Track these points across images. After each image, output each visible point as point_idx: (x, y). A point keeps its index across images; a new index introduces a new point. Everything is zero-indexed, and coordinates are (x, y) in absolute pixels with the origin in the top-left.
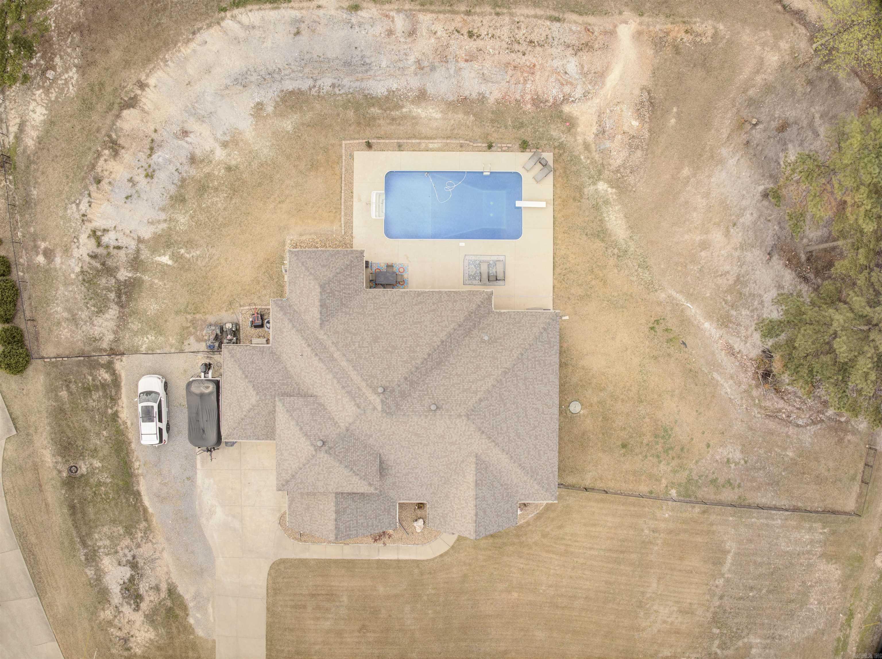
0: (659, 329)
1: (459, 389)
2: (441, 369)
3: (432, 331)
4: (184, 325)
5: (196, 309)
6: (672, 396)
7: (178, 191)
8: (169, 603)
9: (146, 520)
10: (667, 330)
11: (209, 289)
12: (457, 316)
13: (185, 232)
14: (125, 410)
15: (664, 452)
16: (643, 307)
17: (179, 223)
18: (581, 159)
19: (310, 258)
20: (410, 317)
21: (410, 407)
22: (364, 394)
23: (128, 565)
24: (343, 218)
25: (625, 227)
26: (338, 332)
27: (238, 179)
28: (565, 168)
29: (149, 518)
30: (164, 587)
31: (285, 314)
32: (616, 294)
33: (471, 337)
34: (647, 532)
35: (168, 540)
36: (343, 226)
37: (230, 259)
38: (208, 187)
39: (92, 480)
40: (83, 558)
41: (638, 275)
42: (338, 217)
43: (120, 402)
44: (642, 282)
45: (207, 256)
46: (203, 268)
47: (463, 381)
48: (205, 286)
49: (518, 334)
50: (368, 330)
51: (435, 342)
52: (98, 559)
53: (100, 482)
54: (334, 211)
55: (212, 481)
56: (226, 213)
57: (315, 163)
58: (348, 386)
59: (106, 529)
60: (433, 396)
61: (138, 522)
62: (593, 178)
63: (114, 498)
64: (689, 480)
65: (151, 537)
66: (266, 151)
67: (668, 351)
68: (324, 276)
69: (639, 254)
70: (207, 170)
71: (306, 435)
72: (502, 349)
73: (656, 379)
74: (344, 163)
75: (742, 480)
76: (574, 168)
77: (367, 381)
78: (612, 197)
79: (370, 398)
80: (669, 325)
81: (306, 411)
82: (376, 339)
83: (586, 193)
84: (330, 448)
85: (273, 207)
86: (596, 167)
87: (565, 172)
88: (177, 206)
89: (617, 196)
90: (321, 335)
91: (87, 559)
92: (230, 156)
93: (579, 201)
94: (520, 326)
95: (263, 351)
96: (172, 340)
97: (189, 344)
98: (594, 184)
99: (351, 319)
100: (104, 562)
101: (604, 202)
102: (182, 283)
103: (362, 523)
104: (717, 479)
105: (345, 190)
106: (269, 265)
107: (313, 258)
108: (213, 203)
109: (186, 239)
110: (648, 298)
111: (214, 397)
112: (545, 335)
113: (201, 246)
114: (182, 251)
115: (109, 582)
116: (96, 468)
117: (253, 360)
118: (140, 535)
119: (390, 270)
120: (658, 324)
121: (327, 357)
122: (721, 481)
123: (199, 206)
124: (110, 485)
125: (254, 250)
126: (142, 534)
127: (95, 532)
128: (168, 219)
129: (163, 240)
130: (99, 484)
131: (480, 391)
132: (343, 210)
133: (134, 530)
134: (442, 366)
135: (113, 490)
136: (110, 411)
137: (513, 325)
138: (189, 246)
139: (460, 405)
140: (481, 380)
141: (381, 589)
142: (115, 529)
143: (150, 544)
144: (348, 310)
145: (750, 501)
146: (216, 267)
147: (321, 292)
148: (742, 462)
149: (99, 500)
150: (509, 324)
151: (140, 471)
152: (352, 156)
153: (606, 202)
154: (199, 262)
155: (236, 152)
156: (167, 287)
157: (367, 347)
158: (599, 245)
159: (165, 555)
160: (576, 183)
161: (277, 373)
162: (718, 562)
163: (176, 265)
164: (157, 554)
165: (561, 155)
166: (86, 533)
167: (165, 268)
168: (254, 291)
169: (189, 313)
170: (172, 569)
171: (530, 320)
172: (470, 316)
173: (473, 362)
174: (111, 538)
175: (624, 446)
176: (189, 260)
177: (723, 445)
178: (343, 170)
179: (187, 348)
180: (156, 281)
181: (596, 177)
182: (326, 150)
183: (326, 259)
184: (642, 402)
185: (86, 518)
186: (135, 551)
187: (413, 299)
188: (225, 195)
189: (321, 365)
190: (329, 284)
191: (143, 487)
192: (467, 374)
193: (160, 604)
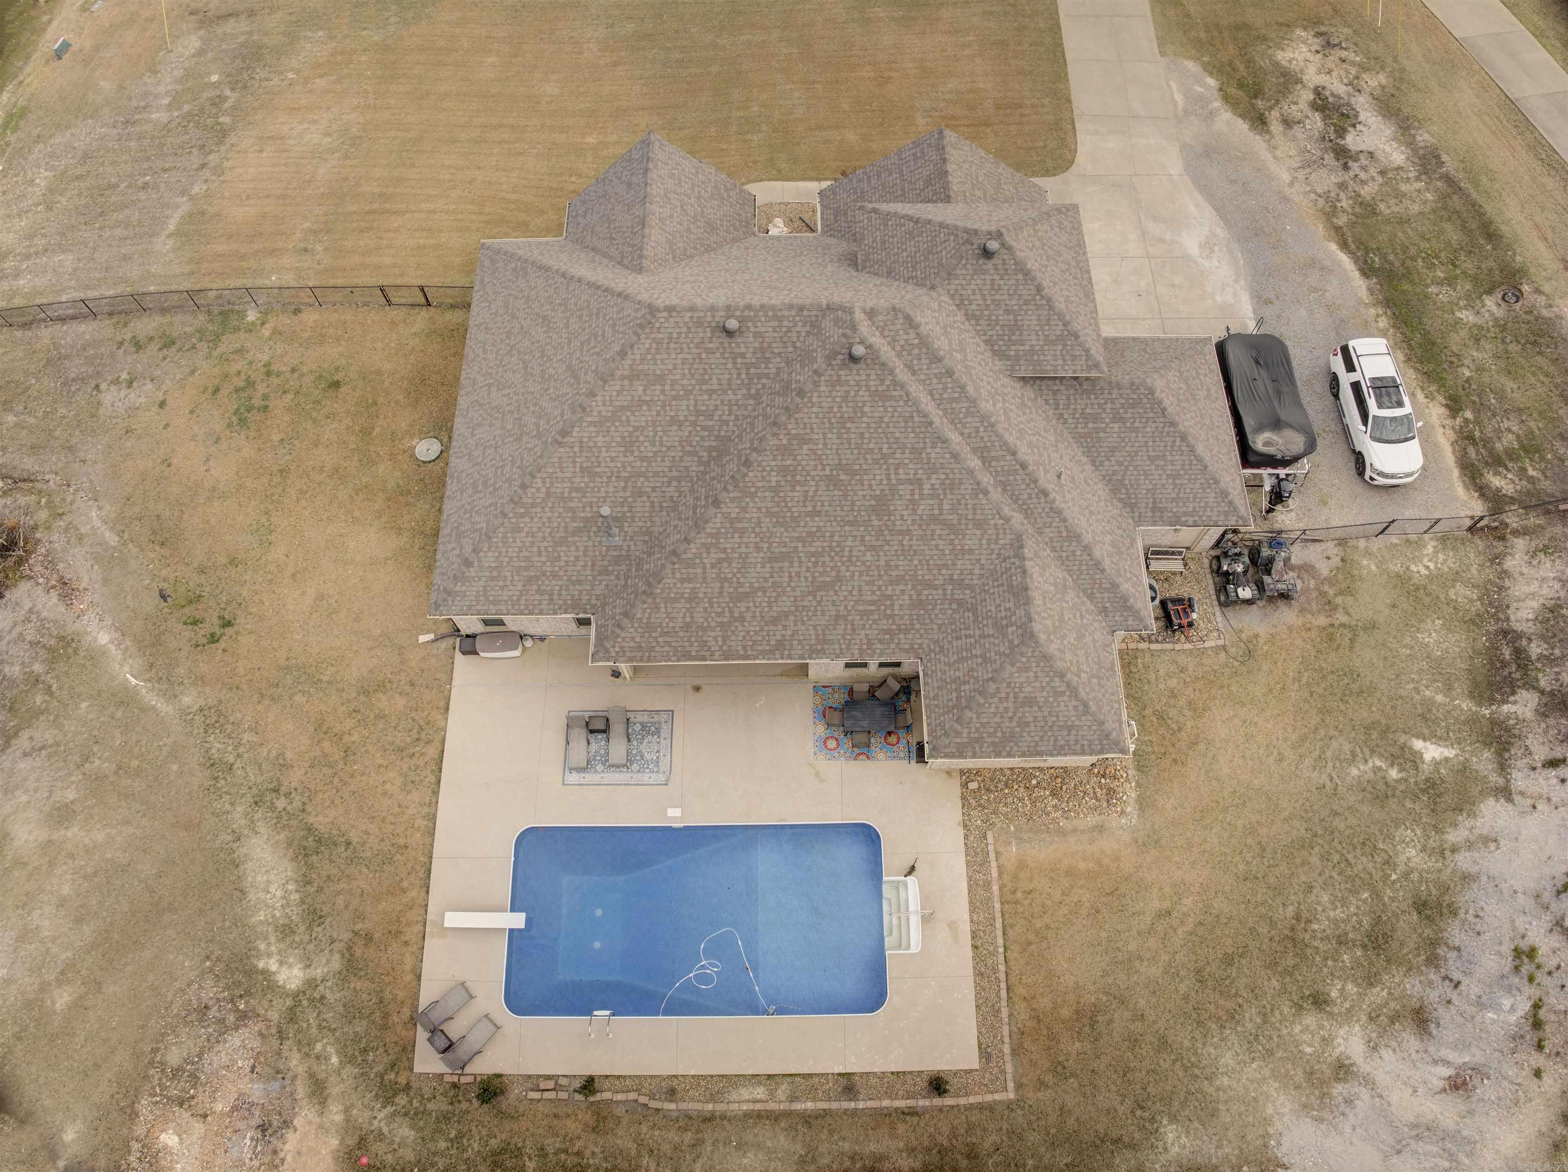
0: (212, 623)
1: (674, 383)
2: (718, 437)
3: (742, 532)
4: (1351, 599)
5: (1331, 638)
6: (214, 489)
7: (1441, 931)
8: (1260, 103)
9: (1338, 229)
10: (195, 623)
11: (1308, 684)
12: (682, 581)
13: (1397, 823)
14: (1435, 420)
15: (254, 382)
16: (241, 670)
17: (1419, 847)
18: (338, 1053)
19: (1070, 729)
20: (798, 575)
21: (789, 330)
22: (899, 355)
23: (1353, 153)
24: (995, 873)
25: (250, 865)
26: (978, 525)
27: (1291, 975)
28: (385, 1027)
29: (1333, 233)
30: (1276, 127)
31: (1114, 586)
32: (299, 698)
33: (649, 533)
34: (319, 248)
35: (1286, 199)
36: (992, 855)
37: (1271, 760)
38: (1364, 947)
39: (1467, 287)
40: (1444, 158)
41: (236, 748)
42: (1006, 878)
43: (1452, 436)
44: (229, 728)
45: (1330, 765)
46: (1332, 732)
47: (664, 406)
48: (1320, 691)
49: (533, 543)
50: (901, 533)
51: (732, 500)
52: (1417, 160)
53: (1450, 285)
54: (1019, 895)
55: (1219, 299)
56: (1303, 878)
57: (1087, 1029)
58: (939, 377)
59: (1415, 208)
60: (735, 363)
61: (1352, 225)
62: (312, 1000)
63: (1413, 259)
64: (216, 339)
65: (1321, 202)
66: (1228, 1059)
67: (202, 579)
68: (1027, 669)
69: (226, 798)
70: (1378, 994)
71: (1027, 273)
72: (571, 499)
73: (240, 519)
74: (1006, 1032)
75: (112, 356)
76: (360, 1027)
77: (895, 383)
78: (269, 944)
79: (882, 341)
80: (188, 633)
81: (1033, 337)
82: (881, 506)
83: (337, 956)
84: (969, 242)
85: (1184, 901)
86: (299, 1031)
87: (386, 1016)
88: (1434, 892)
89: (256, 948)
90: (1018, 520)
91: (1438, 157)
92: (1324, 1039)
93: (356, 933)
94: (527, 568)
95: (1153, 510)
96: (1369, 565)
97: (1328, 558)
98: (311, 983)
99: (946, 566)
100: (1403, 157)
101: (293, 932)
102: (1378, 695)
103: (891, 174)
104: (160, 349)
105: (993, 954)
106: (1171, 750)
107: (1061, 728)
108: (1344, 902)
109: (1393, 803)
110: (224, 691)
111: (1249, 423)
112: (468, 549)
113: (1350, 788)
114: (1394, 774)
115: (1383, 127)
116: (1465, 308)
117: (1175, 485)
118: (1345, 203)
119: (862, 738)
120: (212, 635)
121: (996, 459)
122: (154, 347)
123: (1377, 895)
124: (1428, 281)
125: (1215, 783)
126: (1339, 205)
127: (1434, 201)
128: (1448, 853)
129: (1447, 799)
130: (1450, 281)
131: (623, 378)
132: (996, 899)
133: (1358, 210)
134: (715, 448)
135: (1419, 273)
136: (1469, 414)
137: (544, 574)
138: (1381, 787)
139: (670, 338)
140: (622, 408)
141: (851, 136)
142: (1395, 209)
143: (1320, 191)
144: (959, 595)
145: (107, 322)
146: (1303, 739)
147: (1030, 620)
148: (103, 386)
149: (1443, 255)
150: (555, 575)
151: (1372, 311)
152: (985, 1054)
153: (286, 931)
154: (1347, 747)
155: (1308, 1050)
156: (1411, 686)
157: (900, 482)
158: (320, 818)
159: (1285, 176)
160: (359, 985)
161: (1113, 450)
162: (196, 216)
163: (1403, 738)
164: (1301, 175)
165: (393, 1066)
166: (1451, 198)
167: (1426, 731)
168: (1200, 684)
169: (1343, 625)
170: (1265, 155)
171: (502, 588)
172: (649, 585)
173: (642, 459)
174: (1400, 196)
175: (336, 385)
176: (1372, 751)
177: (133, 411)
178: (1005, 1012)
179: (1330, 548)
180: (1439, 698)
181: (305, 1003)
182: (1060, 1070)
183: (1027, 724)
184: (281, 471)
185: (1458, 222)
186: (1347, 177)
187: (794, 633)
188: (1315, 926)
189: (1011, 439)
190: (1012, 647)
191: (1360, 285)
192: (654, 426)
193: (1277, 101)
